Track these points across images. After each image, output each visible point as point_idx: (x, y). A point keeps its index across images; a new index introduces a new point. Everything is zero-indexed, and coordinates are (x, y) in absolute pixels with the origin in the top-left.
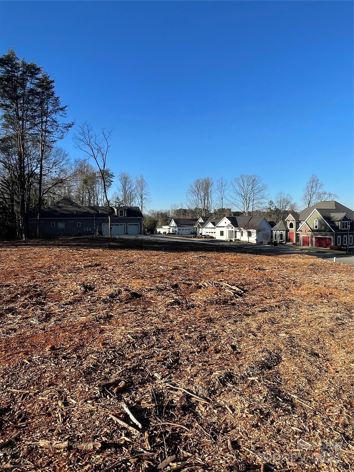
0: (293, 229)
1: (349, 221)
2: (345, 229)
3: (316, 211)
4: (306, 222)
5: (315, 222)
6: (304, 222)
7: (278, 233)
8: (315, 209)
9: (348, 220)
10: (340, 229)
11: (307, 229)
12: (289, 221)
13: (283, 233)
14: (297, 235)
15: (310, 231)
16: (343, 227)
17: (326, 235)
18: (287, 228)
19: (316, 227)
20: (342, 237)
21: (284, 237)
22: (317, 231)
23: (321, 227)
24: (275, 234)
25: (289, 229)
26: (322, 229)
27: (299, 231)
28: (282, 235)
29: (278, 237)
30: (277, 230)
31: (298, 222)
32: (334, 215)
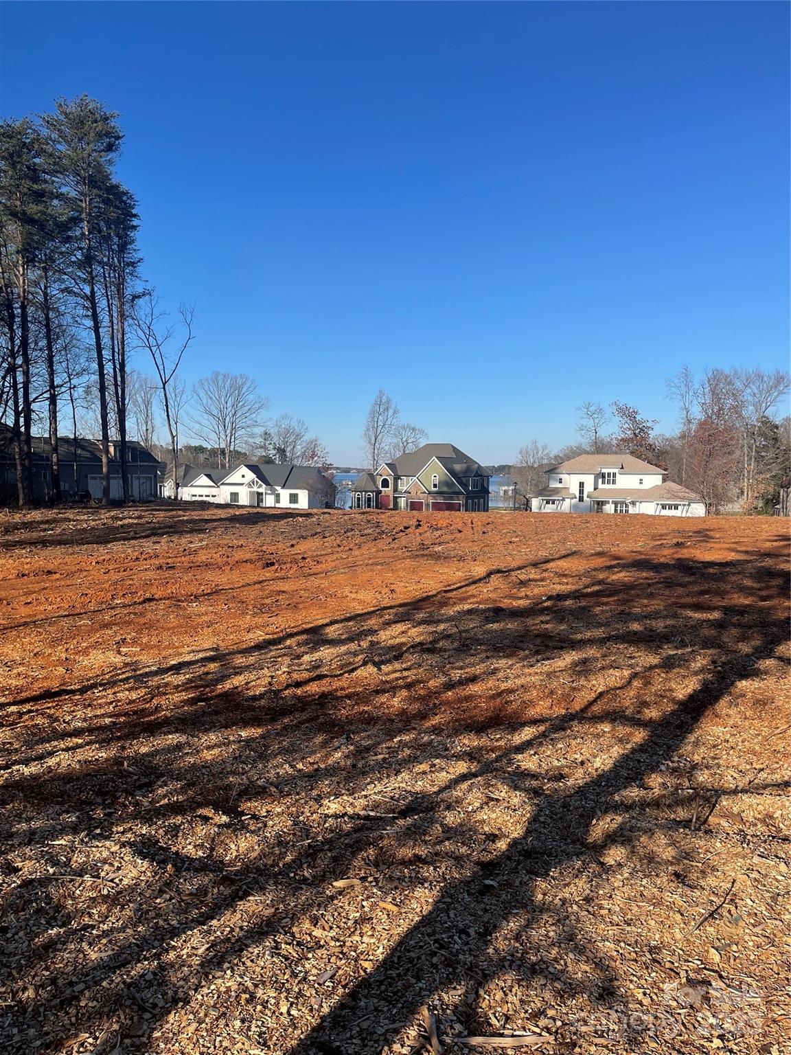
0: (390, 489)
1: (480, 477)
2: (476, 489)
3: (436, 459)
4: (417, 478)
5: (433, 478)
6: (415, 478)
7: (363, 496)
10: (470, 489)
11: (419, 490)
12: (381, 476)
13: (372, 495)
14: (395, 498)
15: (425, 493)
16: (474, 486)
17: (452, 499)
18: (377, 487)
19: (435, 486)
20: (473, 501)
21: (373, 504)
22: (437, 493)
23: (444, 486)
24: (359, 499)
25: (381, 489)
26: (445, 489)
27: (405, 492)
28: (369, 499)
29: (362, 503)
30: (361, 492)
31: (397, 478)
32: (458, 467)
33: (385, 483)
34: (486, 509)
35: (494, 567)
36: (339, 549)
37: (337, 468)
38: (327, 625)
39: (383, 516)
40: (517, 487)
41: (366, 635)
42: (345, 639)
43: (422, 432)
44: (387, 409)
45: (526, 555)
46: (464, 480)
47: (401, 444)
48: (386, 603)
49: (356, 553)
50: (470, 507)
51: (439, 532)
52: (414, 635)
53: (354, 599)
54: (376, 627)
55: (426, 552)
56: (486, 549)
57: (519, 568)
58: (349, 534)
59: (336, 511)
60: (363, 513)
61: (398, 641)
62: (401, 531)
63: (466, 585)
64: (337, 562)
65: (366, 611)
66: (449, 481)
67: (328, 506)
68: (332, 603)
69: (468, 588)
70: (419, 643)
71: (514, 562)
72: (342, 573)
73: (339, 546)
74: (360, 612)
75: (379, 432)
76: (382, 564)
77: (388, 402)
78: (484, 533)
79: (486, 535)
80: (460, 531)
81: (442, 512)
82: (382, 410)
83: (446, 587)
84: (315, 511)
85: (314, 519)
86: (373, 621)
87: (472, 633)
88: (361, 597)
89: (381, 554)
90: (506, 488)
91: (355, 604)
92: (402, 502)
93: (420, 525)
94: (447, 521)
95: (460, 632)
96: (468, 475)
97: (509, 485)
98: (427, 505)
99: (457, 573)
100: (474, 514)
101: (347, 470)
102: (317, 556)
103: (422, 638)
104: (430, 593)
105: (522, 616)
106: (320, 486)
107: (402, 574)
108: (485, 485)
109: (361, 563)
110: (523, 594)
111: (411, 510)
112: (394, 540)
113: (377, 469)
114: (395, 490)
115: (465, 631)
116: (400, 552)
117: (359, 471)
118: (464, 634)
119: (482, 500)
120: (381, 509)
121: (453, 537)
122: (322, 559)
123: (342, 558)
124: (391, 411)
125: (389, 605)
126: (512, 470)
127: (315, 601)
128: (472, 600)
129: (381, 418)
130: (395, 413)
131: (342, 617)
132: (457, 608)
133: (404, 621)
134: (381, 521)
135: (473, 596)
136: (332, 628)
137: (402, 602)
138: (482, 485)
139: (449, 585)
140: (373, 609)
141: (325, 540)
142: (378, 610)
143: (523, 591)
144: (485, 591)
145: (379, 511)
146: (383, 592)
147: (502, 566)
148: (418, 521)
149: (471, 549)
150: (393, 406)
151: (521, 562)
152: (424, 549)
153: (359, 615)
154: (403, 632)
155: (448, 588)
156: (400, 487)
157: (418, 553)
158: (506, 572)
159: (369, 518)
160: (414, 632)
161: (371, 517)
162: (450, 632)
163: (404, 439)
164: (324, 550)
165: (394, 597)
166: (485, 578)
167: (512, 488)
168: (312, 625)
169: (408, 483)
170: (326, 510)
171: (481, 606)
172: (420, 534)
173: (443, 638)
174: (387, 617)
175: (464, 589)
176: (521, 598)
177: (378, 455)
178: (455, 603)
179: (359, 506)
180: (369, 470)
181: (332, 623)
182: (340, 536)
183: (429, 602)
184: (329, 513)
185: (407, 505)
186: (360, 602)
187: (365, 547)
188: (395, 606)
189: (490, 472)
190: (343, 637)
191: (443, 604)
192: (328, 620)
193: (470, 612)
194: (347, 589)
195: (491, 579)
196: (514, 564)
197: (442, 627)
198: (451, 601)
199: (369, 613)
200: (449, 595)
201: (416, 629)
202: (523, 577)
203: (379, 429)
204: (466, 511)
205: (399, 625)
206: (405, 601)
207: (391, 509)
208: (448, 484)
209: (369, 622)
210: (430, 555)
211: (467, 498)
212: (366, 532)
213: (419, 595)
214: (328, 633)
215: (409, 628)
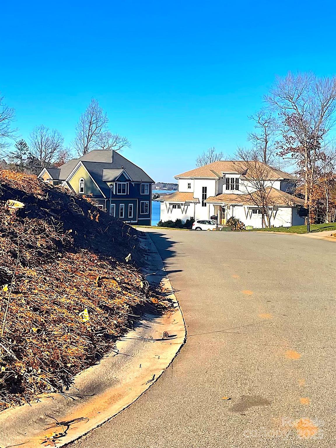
1: (128, 182)
2: (121, 194)
3: (82, 164)
4: (67, 182)
5: (80, 182)
8: (80, 162)
9: (127, 180)
10: (114, 193)
16: (119, 191)
19: (82, 189)
23: (89, 189)
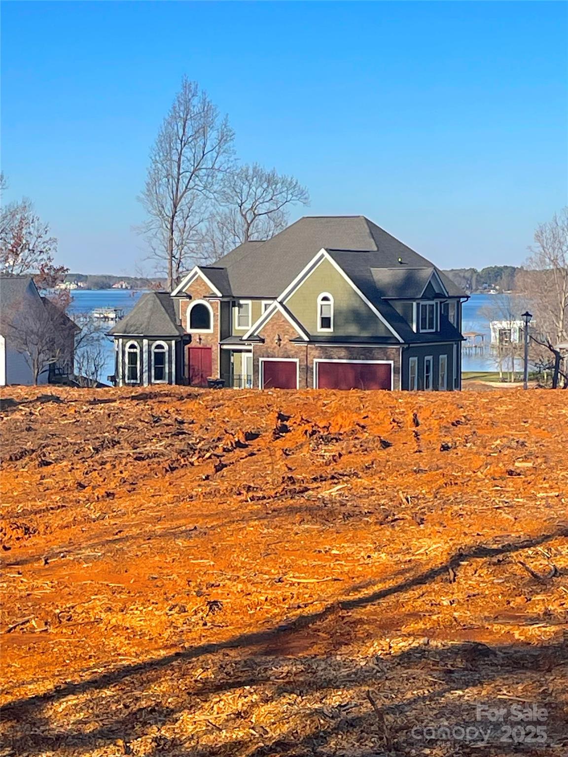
0: (211, 331)
1: (438, 300)
2: (427, 331)
3: (327, 256)
4: (281, 303)
5: (320, 302)
6: (275, 303)
7: (145, 348)
8: (322, 251)
10: (415, 330)
11: (286, 332)
12: (190, 297)
13: (166, 347)
14: (226, 355)
15: (299, 340)
16: (422, 323)
17: (369, 355)
18: (180, 327)
19: (326, 322)
20: (420, 362)
21: (170, 368)
22: (333, 340)
23: (347, 321)
24: (133, 356)
25: (189, 330)
26: (352, 330)
27: (251, 338)
28: (160, 358)
29: (144, 365)
30: (140, 338)
31: (229, 303)
32: (383, 275)
33: (200, 317)
34: (454, 382)
35: (468, 541)
36: (81, 496)
37: (79, 278)
38: (47, 698)
39: (191, 405)
40: (533, 322)
41: (144, 724)
42: (94, 735)
43: (291, 186)
44: (202, 131)
45: (548, 506)
46: (399, 308)
47: (239, 218)
48: (197, 637)
49: (121, 504)
50: (414, 374)
51: (334, 448)
52: (265, 721)
53: (116, 628)
54: (171, 702)
55: (299, 501)
56: (449, 492)
57: (530, 544)
58: (106, 454)
59: (74, 393)
60: (144, 397)
61: (225, 736)
62: (239, 445)
63: (400, 589)
64: (75, 529)
65: (145, 658)
66: (363, 309)
67: (56, 376)
68: (60, 637)
69: (404, 596)
70: (278, 743)
71: (517, 527)
72: (87, 559)
73: (81, 486)
74: (134, 661)
75: (182, 187)
76: (187, 534)
77: (207, 111)
78: (445, 448)
79: (451, 454)
80: (386, 445)
81: (341, 393)
82: (189, 132)
83: (347, 593)
84: (21, 391)
85: (17, 416)
86: (164, 687)
87: (411, 714)
88: (136, 623)
89: (185, 507)
90: (505, 324)
91: (116, 641)
92: (243, 364)
93: (285, 429)
94: (355, 418)
95: (380, 714)
96: (409, 293)
97: (511, 317)
98: (307, 370)
99: (375, 555)
100: (421, 398)
101: (104, 283)
102: (25, 513)
103: (285, 729)
104: (309, 611)
105: (536, 666)
106: (35, 326)
107: (239, 558)
108: (452, 319)
109: (135, 531)
110: (539, 609)
111: (267, 385)
112: (219, 468)
113: (178, 280)
114: (226, 333)
115: (391, 710)
116: (233, 502)
117: (134, 283)
118: (390, 718)
119: (443, 357)
120: (189, 384)
121: (368, 460)
122: (37, 522)
123: (87, 519)
124: (213, 136)
125: (204, 642)
126: (519, 280)
127: (17, 633)
128: (413, 627)
129: (188, 153)
130: (223, 139)
131: (87, 677)
132: (376, 648)
133: (240, 685)
134: (189, 418)
135: (415, 616)
136: (61, 706)
137: (237, 633)
138: (444, 318)
139: (356, 589)
140: (163, 653)
141: (46, 470)
142: (178, 655)
143: (540, 603)
144: (446, 603)
145: (184, 390)
146: (191, 607)
147: (489, 538)
148: (281, 417)
149: (411, 493)
150: (218, 122)
151: (536, 525)
152: (294, 492)
153: (128, 670)
154: (238, 715)
155: (353, 597)
156: (236, 327)
157: (279, 504)
158: (497, 552)
159: (157, 412)
160: (263, 714)
161: (164, 408)
162: (354, 713)
163: (247, 206)
164: (42, 498)
165: (218, 619)
166: (445, 569)
167: (519, 323)
168: (10, 698)
169: (256, 315)
170: (50, 390)
171: (433, 643)
172: (286, 453)
173: (336, 730)
174: (199, 674)
175: (392, 598)
176: (534, 620)
177: (181, 245)
178: (369, 636)
179: (133, 375)
180: (160, 282)
181: (60, 693)
182: (84, 460)
183: (304, 633)
184: (57, 400)
185: (256, 371)
186: (132, 634)
187: (147, 488)
188: (221, 646)
189: (464, 284)
190: (89, 729)
191: (341, 640)
192: (50, 686)
193: (407, 658)
194: (99, 602)
195: (460, 574)
196: (517, 533)
197: (335, 699)
198: (361, 630)
199: (153, 665)
200: (356, 614)
201: (269, 707)
202: (539, 565)
203: (184, 181)
204: (405, 387)
205: (228, 696)
206: (247, 631)
207: (215, 384)
208: (359, 317)
209: (156, 689)
210: (309, 510)
211: (406, 353)
212: (149, 448)
213: (279, 614)
214: (47, 721)
215: (253, 705)
